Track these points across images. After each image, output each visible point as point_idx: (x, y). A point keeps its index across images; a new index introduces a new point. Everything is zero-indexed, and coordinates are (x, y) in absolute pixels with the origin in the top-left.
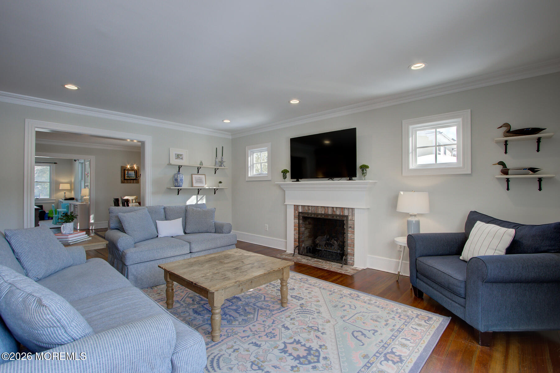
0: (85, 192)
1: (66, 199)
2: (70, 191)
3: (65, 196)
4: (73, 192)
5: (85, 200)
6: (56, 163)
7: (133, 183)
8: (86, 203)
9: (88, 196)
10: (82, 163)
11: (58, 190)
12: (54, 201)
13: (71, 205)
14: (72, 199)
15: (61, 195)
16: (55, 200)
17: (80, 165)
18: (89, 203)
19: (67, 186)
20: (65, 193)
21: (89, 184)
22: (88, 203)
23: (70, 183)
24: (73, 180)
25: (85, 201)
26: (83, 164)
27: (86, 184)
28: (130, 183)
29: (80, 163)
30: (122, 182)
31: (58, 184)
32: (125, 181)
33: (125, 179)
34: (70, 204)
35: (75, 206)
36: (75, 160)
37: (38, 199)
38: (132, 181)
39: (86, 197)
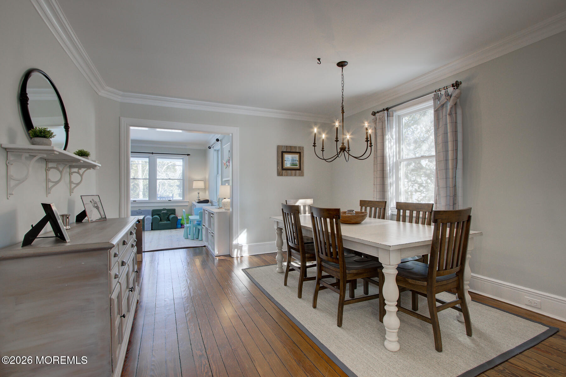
0: (225, 191)
1: (200, 202)
2: (205, 189)
3: (199, 197)
4: (207, 192)
5: (225, 204)
6: (189, 155)
7: (295, 175)
8: (226, 210)
9: (229, 199)
10: (218, 151)
11: (191, 189)
12: (187, 204)
13: (205, 212)
14: (206, 201)
15: (194, 197)
16: (189, 202)
17: (215, 153)
18: (231, 210)
19: (201, 185)
20: (199, 193)
21: (230, 178)
22: (229, 210)
23: (204, 180)
24: (207, 177)
25: (225, 206)
26: (220, 152)
27: (224, 180)
28: (291, 175)
29: (215, 150)
30: (279, 174)
31: (191, 181)
32: (284, 171)
33: (283, 169)
34: (204, 210)
35: (211, 214)
36: (209, 147)
37: (171, 200)
38: (294, 171)
39: (225, 200)
